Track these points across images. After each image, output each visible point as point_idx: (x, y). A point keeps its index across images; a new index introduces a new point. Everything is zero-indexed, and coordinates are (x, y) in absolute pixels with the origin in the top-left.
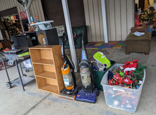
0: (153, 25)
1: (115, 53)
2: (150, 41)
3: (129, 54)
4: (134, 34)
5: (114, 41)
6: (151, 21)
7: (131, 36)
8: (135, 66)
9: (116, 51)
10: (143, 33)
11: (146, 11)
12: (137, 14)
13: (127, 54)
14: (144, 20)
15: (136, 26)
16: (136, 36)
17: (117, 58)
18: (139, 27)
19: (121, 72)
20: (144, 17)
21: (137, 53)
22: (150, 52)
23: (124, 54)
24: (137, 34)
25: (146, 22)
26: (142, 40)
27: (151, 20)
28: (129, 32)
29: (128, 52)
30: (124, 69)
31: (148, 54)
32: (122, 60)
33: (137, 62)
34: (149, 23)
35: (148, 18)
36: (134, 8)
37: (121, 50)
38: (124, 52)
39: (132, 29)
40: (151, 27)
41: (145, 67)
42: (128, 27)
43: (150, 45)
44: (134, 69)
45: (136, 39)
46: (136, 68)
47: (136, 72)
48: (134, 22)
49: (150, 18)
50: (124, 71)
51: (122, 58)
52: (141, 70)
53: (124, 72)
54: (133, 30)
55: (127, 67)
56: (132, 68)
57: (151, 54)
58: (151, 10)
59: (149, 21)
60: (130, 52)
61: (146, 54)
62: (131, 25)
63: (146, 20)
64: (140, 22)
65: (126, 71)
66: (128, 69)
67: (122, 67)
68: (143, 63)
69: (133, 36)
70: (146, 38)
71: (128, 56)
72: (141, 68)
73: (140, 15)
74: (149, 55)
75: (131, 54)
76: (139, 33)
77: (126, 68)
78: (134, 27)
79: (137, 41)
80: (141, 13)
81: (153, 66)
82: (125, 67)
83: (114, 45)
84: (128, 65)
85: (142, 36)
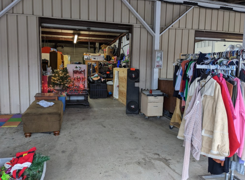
0: (66, 92)
1: (5, 137)
2: (60, 115)
3: (30, 136)
4: (38, 104)
5: (8, 115)
6: (64, 87)
7: (35, 106)
8: (30, 160)
9: (7, 132)
10: (52, 104)
11: (57, 72)
12: (46, 74)
13: (26, 136)
14: (54, 84)
15: (43, 91)
16: (42, 107)
17: (8, 146)
18: (48, 94)
19: (4, 173)
20: (54, 80)
21: (43, 134)
22: (61, 131)
23: (22, 136)
24: (44, 103)
25: (57, 88)
26: (50, 114)
27: (64, 84)
28: (33, 99)
29: (28, 134)
30: (11, 168)
31: (59, 134)
32: (16, 147)
33: (34, 152)
34: (61, 89)
35: (60, 82)
36: (39, 65)
37: (17, 130)
38: (21, 133)
39: (38, 95)
40: (64, 94)
41: (46, 159)
42: (31, 93)
43: (60, 120)
44: (27, 164)
45: (41, 111)
46: (32, 163)
47: (31, 170)
48: (40, 85)
49: (63, 82)
50: (12, 171)
51: (18, 145)
52: (40, 164)
53: (12, 174)
54: (38, 98)
55: (16, 163)
56: (26, 163)
57: (62, 134)
58: (63, 72)
59: (62, 86)
60: (31, 133)
61: (55, 134)
62: (36, 89)
63: (57, 84)
64: (49, 86)
65: (14, 172)
66: (18, 167)
67: (8, 164)
68: (51, 150)
69: (37, 107)
70: (55, 111)
71: (28, 139)
72: (40, 160)
73: (50, 77)
74: (60, 136)
75: (33, 136)
76: (46, 102)
77: (15, 165)
78: (40, 92)
79: (41, 114)
80: (51, 74)
81: (63, 152)
82: (13, 163)
83: (5, 122)
84: (19, 159)
85: (50, 106)
